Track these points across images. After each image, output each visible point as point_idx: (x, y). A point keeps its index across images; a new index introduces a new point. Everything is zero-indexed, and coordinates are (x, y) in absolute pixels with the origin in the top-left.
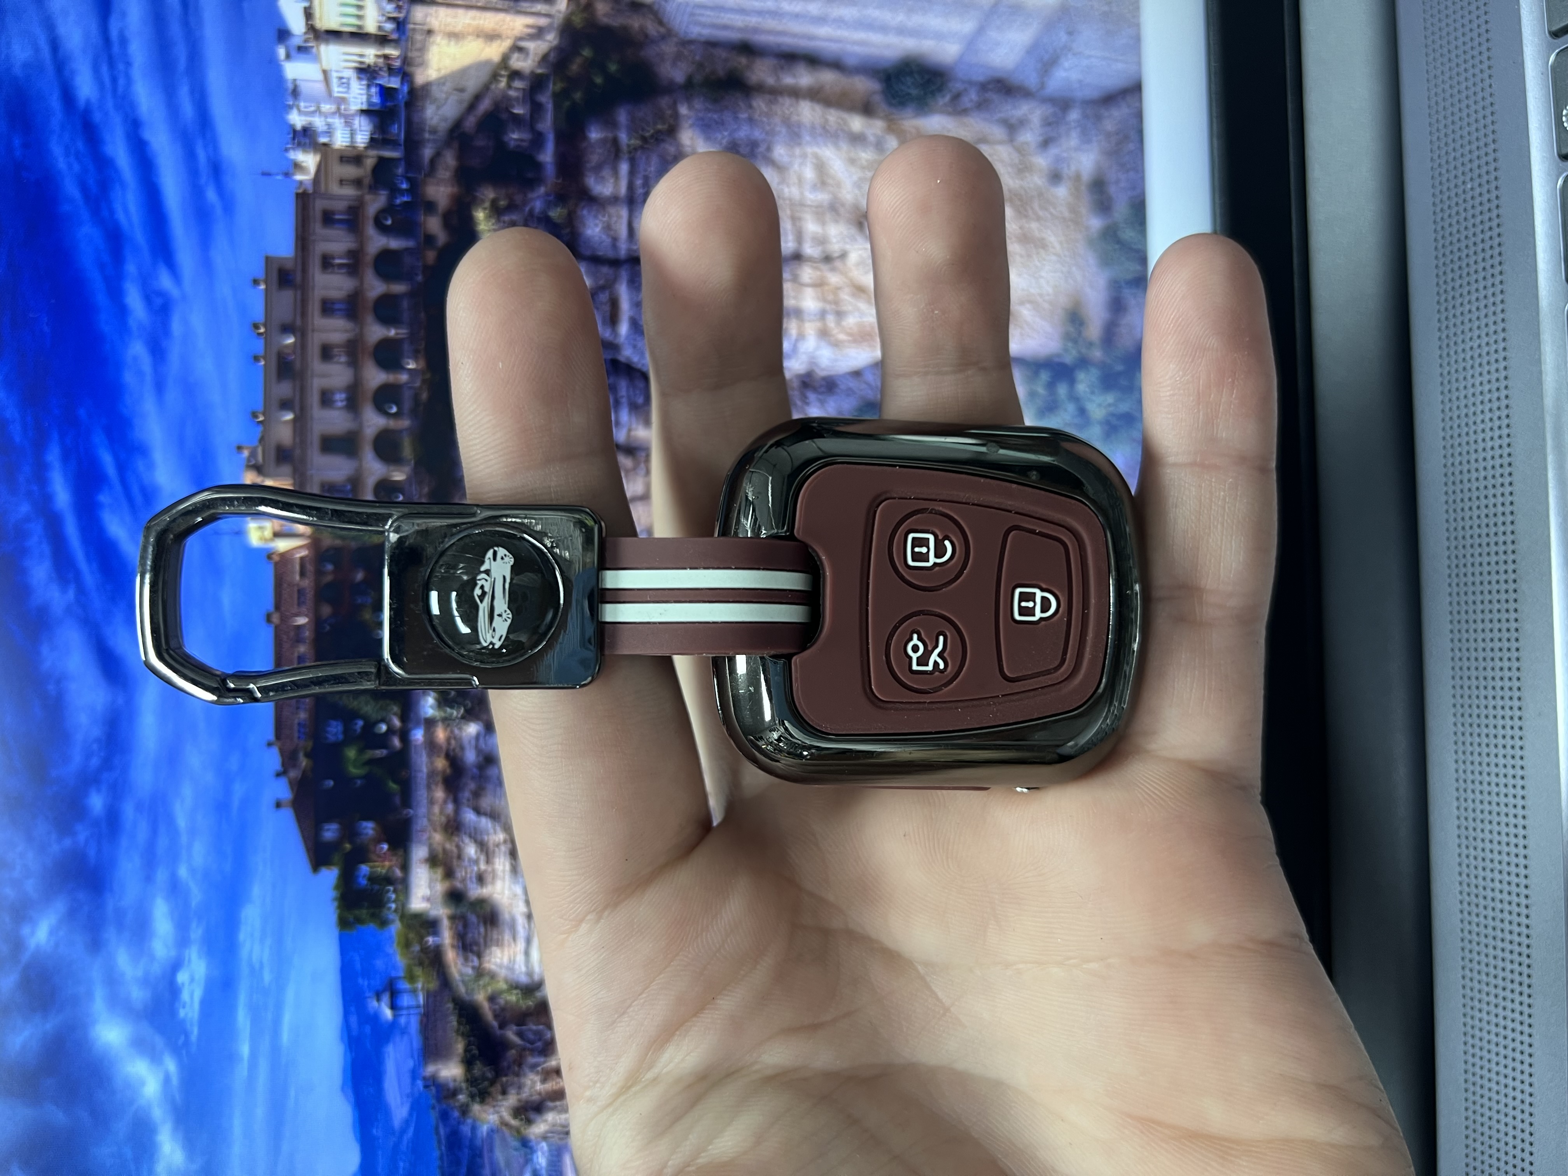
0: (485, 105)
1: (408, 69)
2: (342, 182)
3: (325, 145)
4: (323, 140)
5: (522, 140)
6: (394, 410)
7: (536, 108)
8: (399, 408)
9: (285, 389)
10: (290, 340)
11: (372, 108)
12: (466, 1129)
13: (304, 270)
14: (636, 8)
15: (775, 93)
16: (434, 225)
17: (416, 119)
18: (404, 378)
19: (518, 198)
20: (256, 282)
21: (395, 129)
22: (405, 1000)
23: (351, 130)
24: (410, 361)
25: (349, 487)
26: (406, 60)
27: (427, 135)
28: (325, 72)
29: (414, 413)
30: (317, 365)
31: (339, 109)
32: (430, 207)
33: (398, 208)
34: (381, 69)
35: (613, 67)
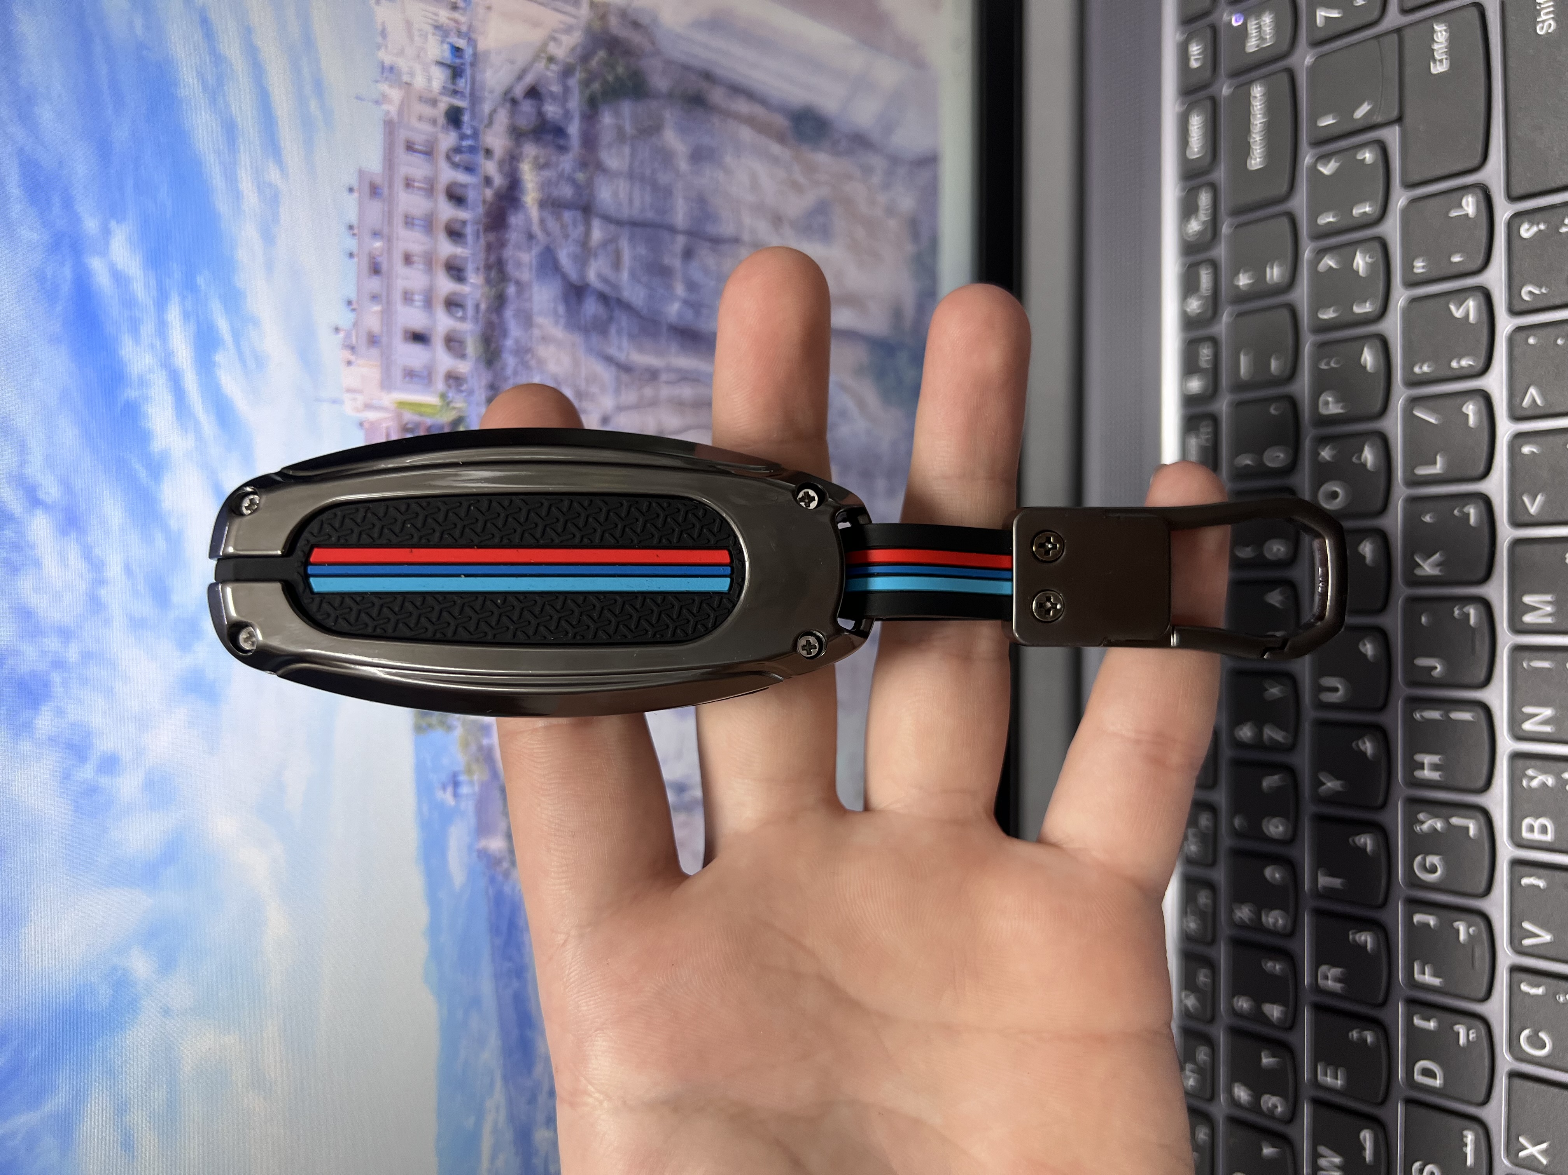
0: (529, 79)
1: (473, 36)
2: (420, 118)
3: (407, 83)
4: (406, 78)
5: (555, 113)
6: (460, 314)
7: (566, 90)
8: (463, 313)
9: (374, 284)
10: (378, 244)
11: (444, 61)
12: (507, 889)
13: (391, 186)
14: (636, 25)
15: (727, 114)
16: (490, 168)
17: (478, 77)
18: (465, 289)
19: (554, 159)
20: (351, 190)
21: (461, 83)
22: (465, 790)
23: (429, 76)
24: (474, 276)
25: (425, 374)
26: (470, 26)
27: (486, 94)
28: (409, 24)
29: (476, 320)
30: (400, 268)
31: (418, 56)
32: (488, 153)
33: (464, 149)
34: (451, 30)
35: (620, 70)
